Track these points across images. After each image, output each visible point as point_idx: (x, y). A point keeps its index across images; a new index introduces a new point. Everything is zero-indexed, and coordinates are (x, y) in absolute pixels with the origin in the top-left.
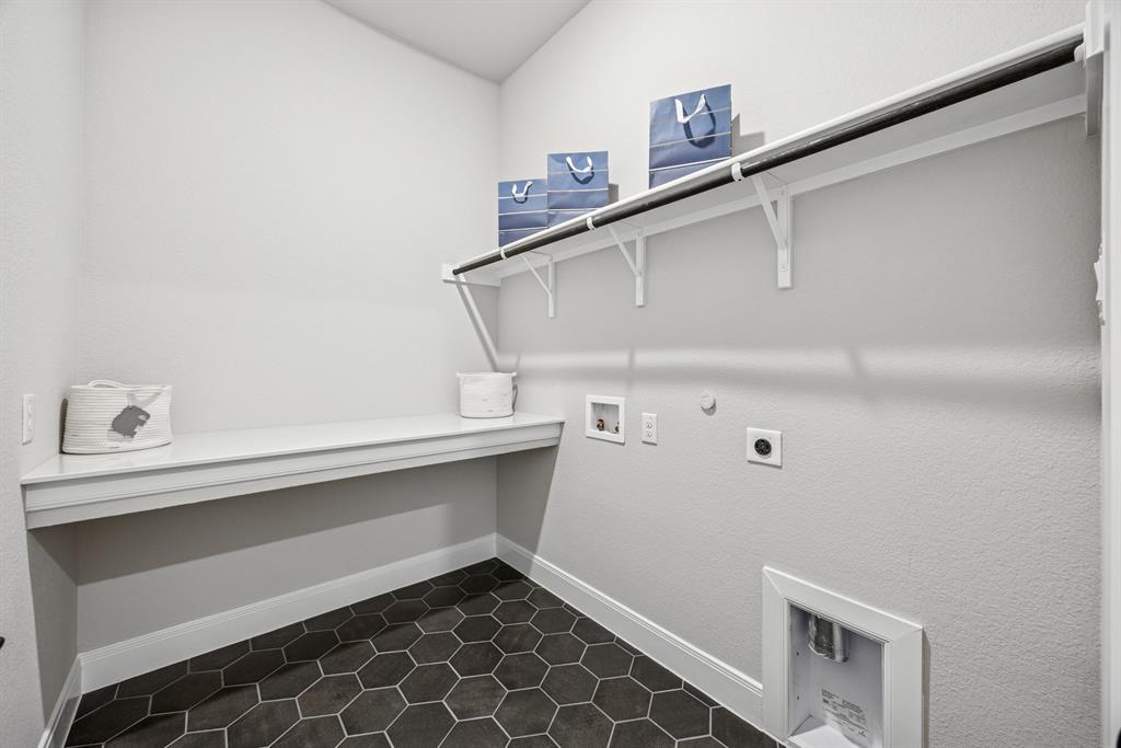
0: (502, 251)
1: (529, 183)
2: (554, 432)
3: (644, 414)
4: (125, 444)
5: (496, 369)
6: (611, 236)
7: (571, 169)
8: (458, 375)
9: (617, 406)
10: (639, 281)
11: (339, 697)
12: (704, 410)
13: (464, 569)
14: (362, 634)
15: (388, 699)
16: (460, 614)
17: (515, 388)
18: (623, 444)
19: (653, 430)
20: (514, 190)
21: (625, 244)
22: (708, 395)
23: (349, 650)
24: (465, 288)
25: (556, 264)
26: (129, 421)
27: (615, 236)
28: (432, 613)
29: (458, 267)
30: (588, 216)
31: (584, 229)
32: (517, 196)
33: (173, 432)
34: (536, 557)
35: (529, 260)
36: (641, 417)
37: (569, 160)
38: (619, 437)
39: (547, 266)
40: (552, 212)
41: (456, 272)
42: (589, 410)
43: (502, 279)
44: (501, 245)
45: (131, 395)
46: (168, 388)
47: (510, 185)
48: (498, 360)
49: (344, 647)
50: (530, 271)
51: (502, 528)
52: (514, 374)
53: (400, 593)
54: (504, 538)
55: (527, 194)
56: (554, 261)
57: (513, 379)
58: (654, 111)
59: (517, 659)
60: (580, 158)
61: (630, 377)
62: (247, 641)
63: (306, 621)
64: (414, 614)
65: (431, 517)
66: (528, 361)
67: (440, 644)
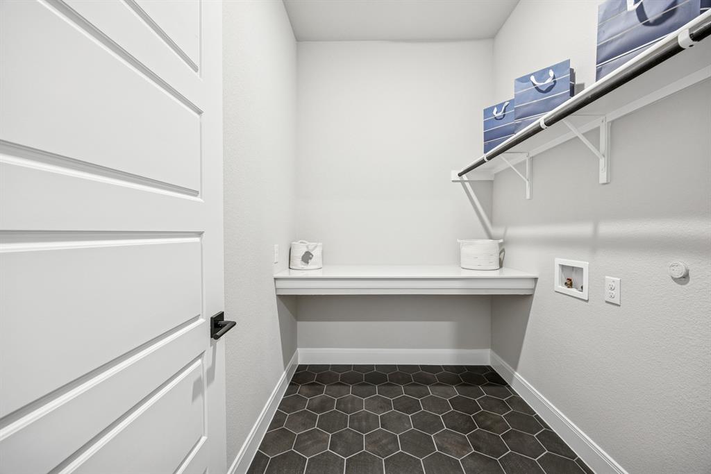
0: (484, 156)
1: (507, 104)
2: (530, 285)
3: (607, 277)
4: (306, 267)
5: (491, 237)
6: (570, 130)
7: (534, 85)
8: (458, 241)
9: (582, 269)
10: (602, 162)
11: (381, 407)
12: (675, 279)
13: (466, 366)
14: (399, 382)
15: (404, 420)
16: (455, 392)
17: (502, 251)
18: (587, 301)
19: (616, 293)
20: (494, 112)
21: (584, 134)
22: (680, 264)
23: (392, 387)
24: (467, 184)
25: (532, 159)
26: (307, 257)
27: (573, 129)
28: (438, 384)
29: (462, 171)
30: (541, 120)
31: (539, 129)
32: (496, 115)
33: (323, 264)
34: (517, 373)
35: (507, 159)
36: (604, 279)
37: (532, 78)
38: (584, 295)
39: (524, 162)
40: (518, 121)
41: (460, 175)
42: (557, 270)
43: (496, 175)
44: (485, 152)
45: (307, 247)
46: (320, 244)
47: (492, 109)
48: (493, 231)
49: (388, 384)
50: (510, 168)
51: (495, 347)
52: (501, 241)
53: (424, 367)
54: (495, 355)
55: (504, 111)
56: (531, 156)
57: (501, 245)
58: (602, 13)
59: (486, 434)
60: (541, 75)
61: (594, 244)
62: (351, 365)
63: (376, 365)
64: (428, 382)
65: (444, 328)
66: (513, 232)
67: (438, 404)
